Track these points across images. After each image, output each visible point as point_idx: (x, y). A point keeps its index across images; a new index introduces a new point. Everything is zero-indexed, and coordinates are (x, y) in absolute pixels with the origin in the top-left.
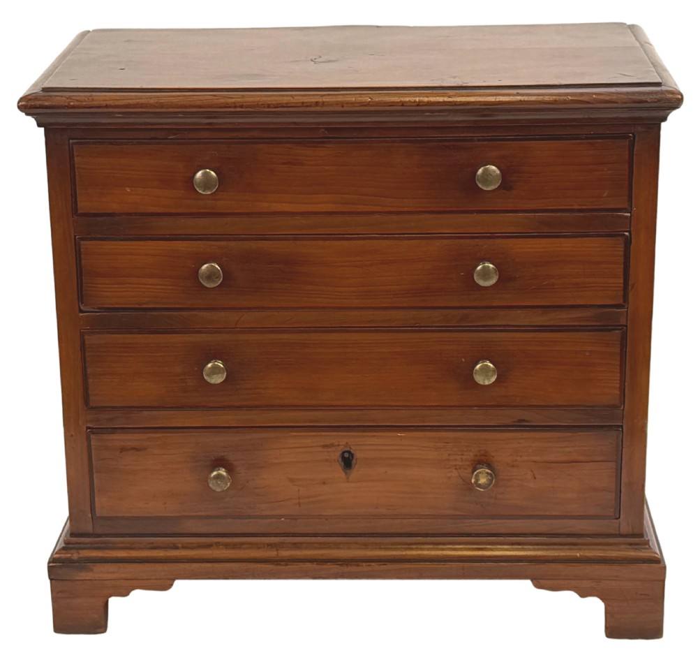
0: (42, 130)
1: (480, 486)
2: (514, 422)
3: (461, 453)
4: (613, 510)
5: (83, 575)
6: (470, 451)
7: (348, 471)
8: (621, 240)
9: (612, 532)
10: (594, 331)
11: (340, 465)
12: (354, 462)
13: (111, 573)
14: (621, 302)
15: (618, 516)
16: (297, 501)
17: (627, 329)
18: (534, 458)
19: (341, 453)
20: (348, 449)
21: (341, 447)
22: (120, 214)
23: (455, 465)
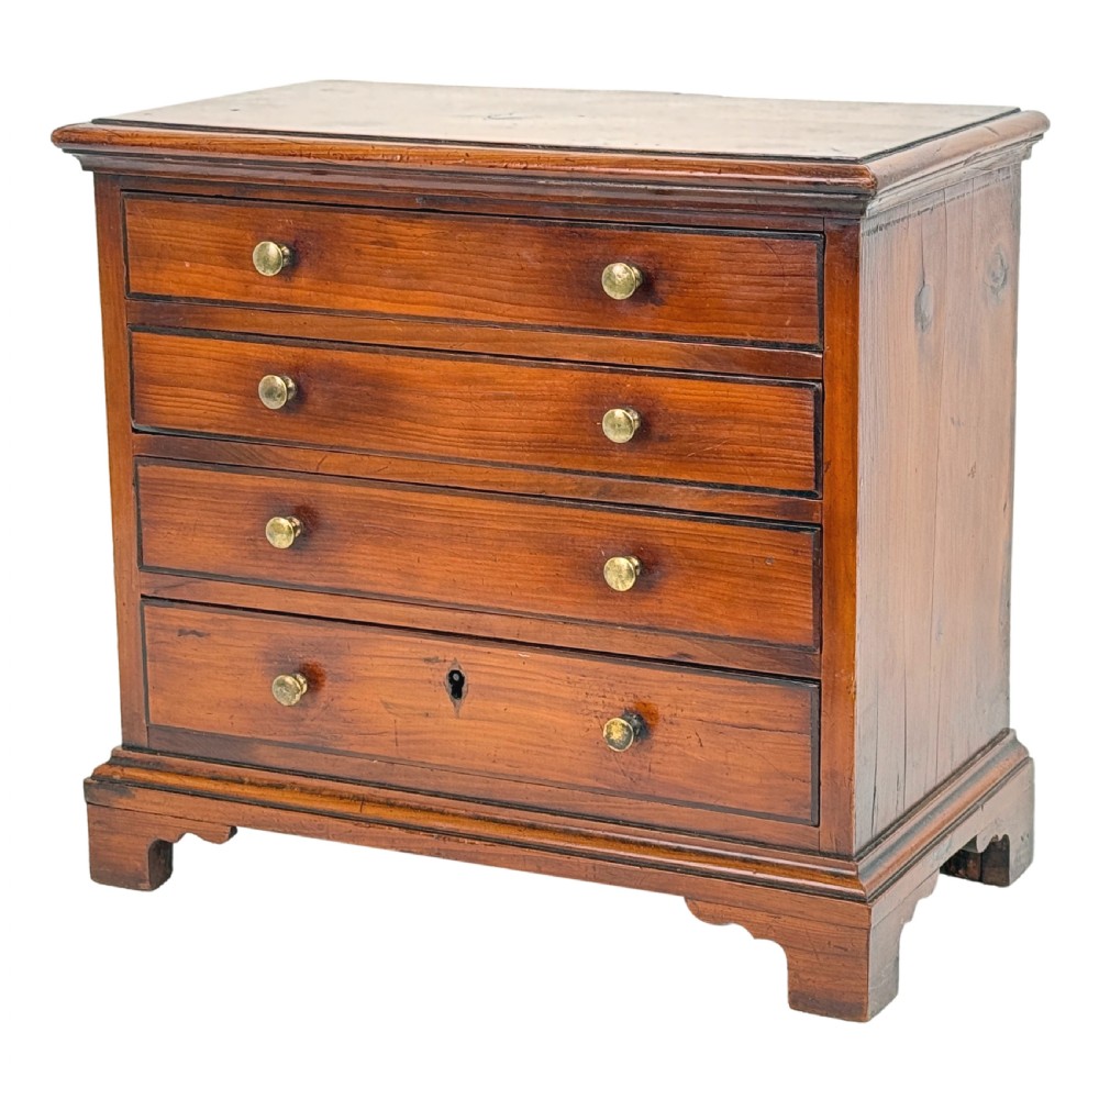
0: (90, 174)
1: (612, 742)
2: (674, 656)
3: (602, 694)
4: (809, 810)
5: (124, 802)
6: (615, 692)
7: (457, 701)
8: (810, 393)
9: (811, 846)
10: (778, 528)
11: (447, 690)
12: (464, 689)
13: (155, 803)
14: (812, 488)
15: (816, 823)
16: (393, 737)
17: (822, 531)
18: (700, 715)
19: (448, 672)
20: (457, 669)
21: (448, 664)
22: (178, 298)
23: (595, 711)
